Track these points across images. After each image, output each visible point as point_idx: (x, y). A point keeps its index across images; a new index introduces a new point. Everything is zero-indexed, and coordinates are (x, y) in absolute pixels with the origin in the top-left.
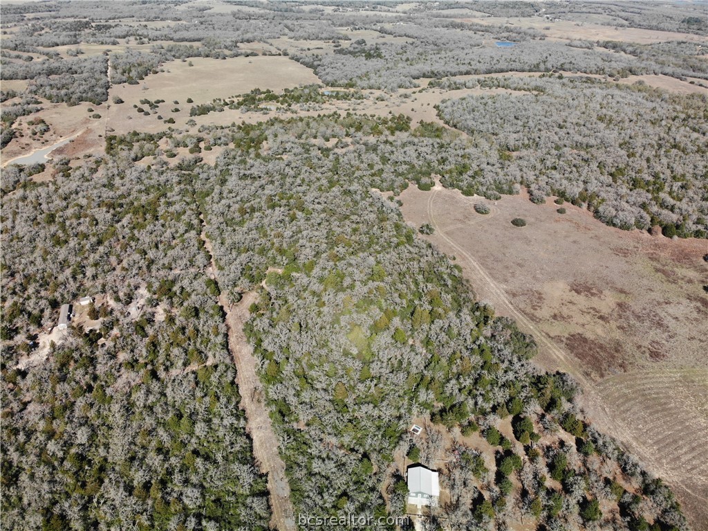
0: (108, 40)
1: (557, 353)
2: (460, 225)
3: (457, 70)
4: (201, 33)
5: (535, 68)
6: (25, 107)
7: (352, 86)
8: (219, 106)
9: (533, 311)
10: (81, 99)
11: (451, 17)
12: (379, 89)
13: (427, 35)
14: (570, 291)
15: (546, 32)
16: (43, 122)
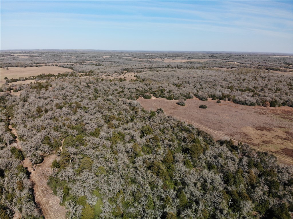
2: (175, 110)
8: (23, 79)
14: (257, 130)
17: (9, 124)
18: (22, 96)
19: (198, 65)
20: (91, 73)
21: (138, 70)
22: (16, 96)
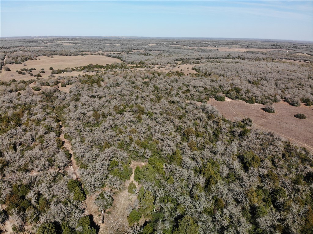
2: (264, 120)
7: (143, 63)
8: (70, 70)
12: (157, 64)
17: (60, 134)
18: (72, 94)
19: (264, 56)
20: (141, 64)
21: (194, 60)
22: (65, 93)
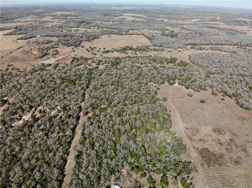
0: (88, 27)
1: (194, 154)
2: (179, 100)
3: (204, 43)
4: (119, 27)
5: (237, 44)
6: (54, 46)
7: (161, 46)
8: (113, 51)
9: (192, 136)
10: (71, 45)
11: (211, 24)
12: (171, 48)
13: (198, 30)
14: (212, 131)
15: (247, 32)
16: (57, 51)
